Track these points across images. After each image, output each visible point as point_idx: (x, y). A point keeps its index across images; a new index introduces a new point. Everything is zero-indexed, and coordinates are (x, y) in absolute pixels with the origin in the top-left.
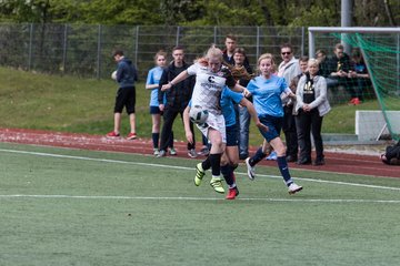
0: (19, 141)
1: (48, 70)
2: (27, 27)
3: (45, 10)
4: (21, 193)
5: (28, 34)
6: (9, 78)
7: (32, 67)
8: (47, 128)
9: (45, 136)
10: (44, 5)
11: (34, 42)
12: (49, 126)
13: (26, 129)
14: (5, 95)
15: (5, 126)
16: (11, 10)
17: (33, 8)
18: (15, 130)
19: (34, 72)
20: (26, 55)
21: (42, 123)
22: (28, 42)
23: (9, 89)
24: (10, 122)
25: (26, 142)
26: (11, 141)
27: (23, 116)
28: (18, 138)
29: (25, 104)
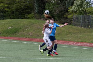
0: (78, 45)
1: (86, 27)
2: (80, 16)
3: (85, 12)
4: (79, 58)
5: (81, 18)
6: (76, 29)
7: (82, 26)
8: (86, 42)
9: (85, 44)
10: (85, 10)
11: (82, 20)
12: (86, 41)
13: (80, 42)
14: (75, 33)
15: (75, 41)
16: (76, 12)
17: (82, 11)
18: (77, 42)
19: (82, 28)
20: (80, 23)
21: (84, 41)
22: (81, 20)
23: (76, 32)
24: (76, 40)
25: (80, 45)
26: (76, 45)
27: (79, 39)
28: (78, 44)
29: (80, 35)
